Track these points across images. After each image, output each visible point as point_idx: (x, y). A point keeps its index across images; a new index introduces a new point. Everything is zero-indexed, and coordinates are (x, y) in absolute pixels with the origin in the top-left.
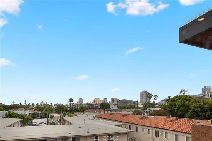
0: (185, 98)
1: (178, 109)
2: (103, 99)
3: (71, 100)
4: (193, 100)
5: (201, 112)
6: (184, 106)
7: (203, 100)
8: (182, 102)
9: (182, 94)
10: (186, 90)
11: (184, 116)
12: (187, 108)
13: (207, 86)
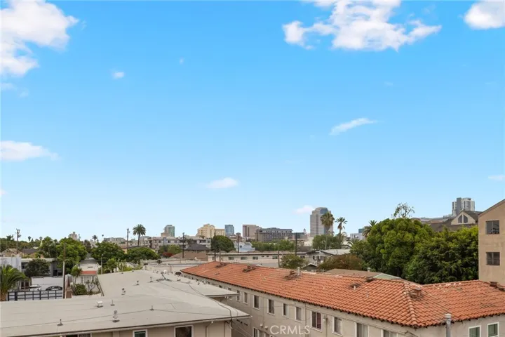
0: (404, 225)
1: (389, 253)
2: (224, 228)
3: (140, 230)
4: (423, 231)
5: (441, 259)
6: (401, 244)
7: (446, 229)
8: (399, 234)
9: (399, 216)
10: (410, 206)
11: (402, 268)
12: (410, 250)
13: (462, 198)
